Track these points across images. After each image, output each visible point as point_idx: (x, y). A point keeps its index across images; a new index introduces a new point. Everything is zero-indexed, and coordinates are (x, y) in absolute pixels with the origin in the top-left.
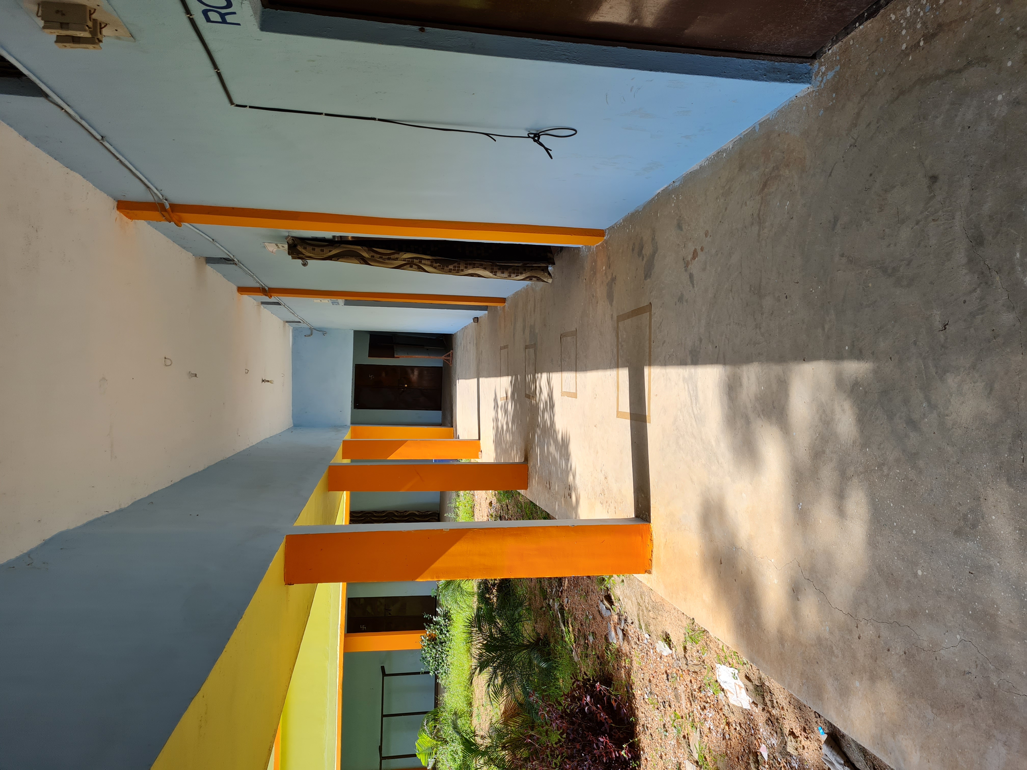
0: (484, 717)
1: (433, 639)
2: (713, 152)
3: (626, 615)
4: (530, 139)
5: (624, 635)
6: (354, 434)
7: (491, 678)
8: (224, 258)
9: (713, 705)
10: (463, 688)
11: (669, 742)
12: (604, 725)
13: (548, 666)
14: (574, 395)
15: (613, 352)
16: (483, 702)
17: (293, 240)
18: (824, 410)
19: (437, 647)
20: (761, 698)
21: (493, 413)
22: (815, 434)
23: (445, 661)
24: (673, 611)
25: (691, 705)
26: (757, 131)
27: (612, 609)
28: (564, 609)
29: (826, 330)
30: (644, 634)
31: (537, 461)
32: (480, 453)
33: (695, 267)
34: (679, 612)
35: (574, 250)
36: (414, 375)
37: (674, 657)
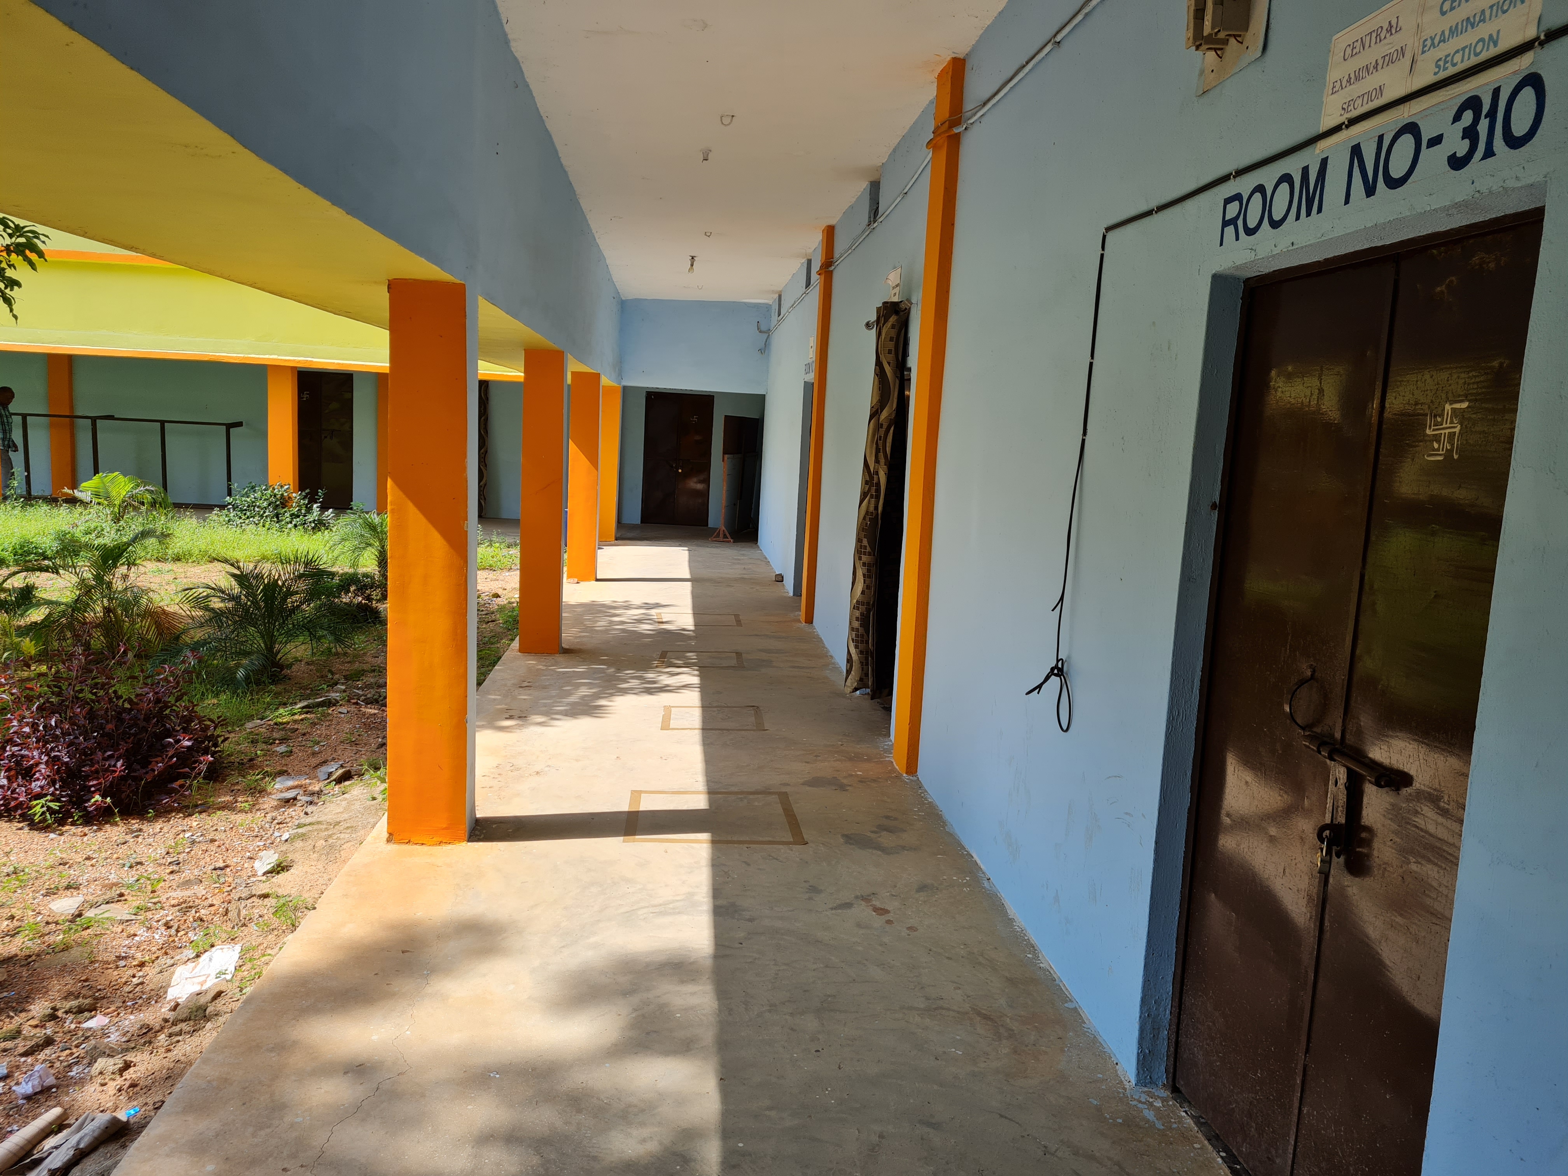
0: (157, 580)
1: (284, 502)
2: (1034, 939)
3: (320, 804)
4: (1055, 662)
5: (287, 801)
6: (609, 390)
7: (223, 592)
8: (878, 208)
9: (174, 940)
10: (204, 547)
11: (113, 871)
12: (143, 768)
13: (239, 682)
14: (665, 726)
15: (732, 785)
16: (181, 580)
17: (906, 309)
18: (645, 1110)
19: (271, 510)
20: (185, 1016)
21: (637, 602)
22: (608, 1098)
23: (247, 521)
24: (326, 877)
25: (173, 906)
26: (1066, 1005)
27: (330, 782)
28: (329, 707)
29: (767, 1113)
30: (288, 831)
31: (564, 667)
32: (576, 580)
33: (861, 911)
34: (324, 887)
35: (885, 728)
36: (696, 483)
37: (252, 879)
